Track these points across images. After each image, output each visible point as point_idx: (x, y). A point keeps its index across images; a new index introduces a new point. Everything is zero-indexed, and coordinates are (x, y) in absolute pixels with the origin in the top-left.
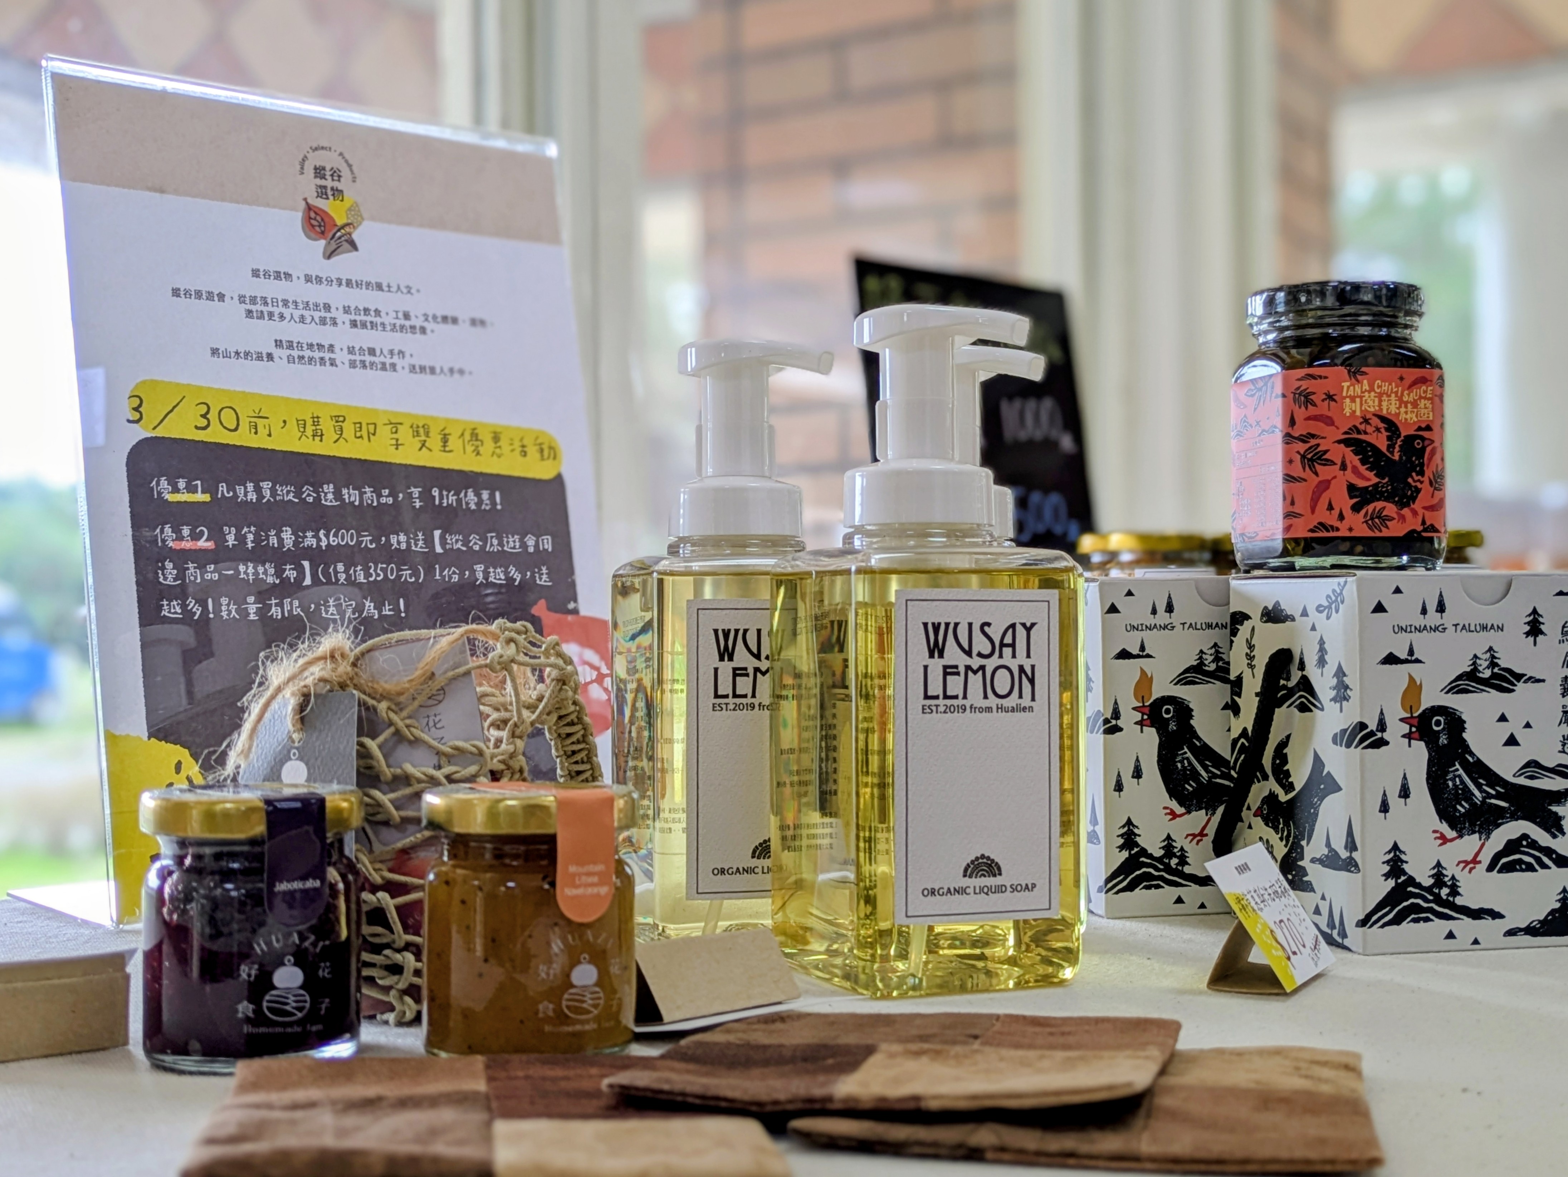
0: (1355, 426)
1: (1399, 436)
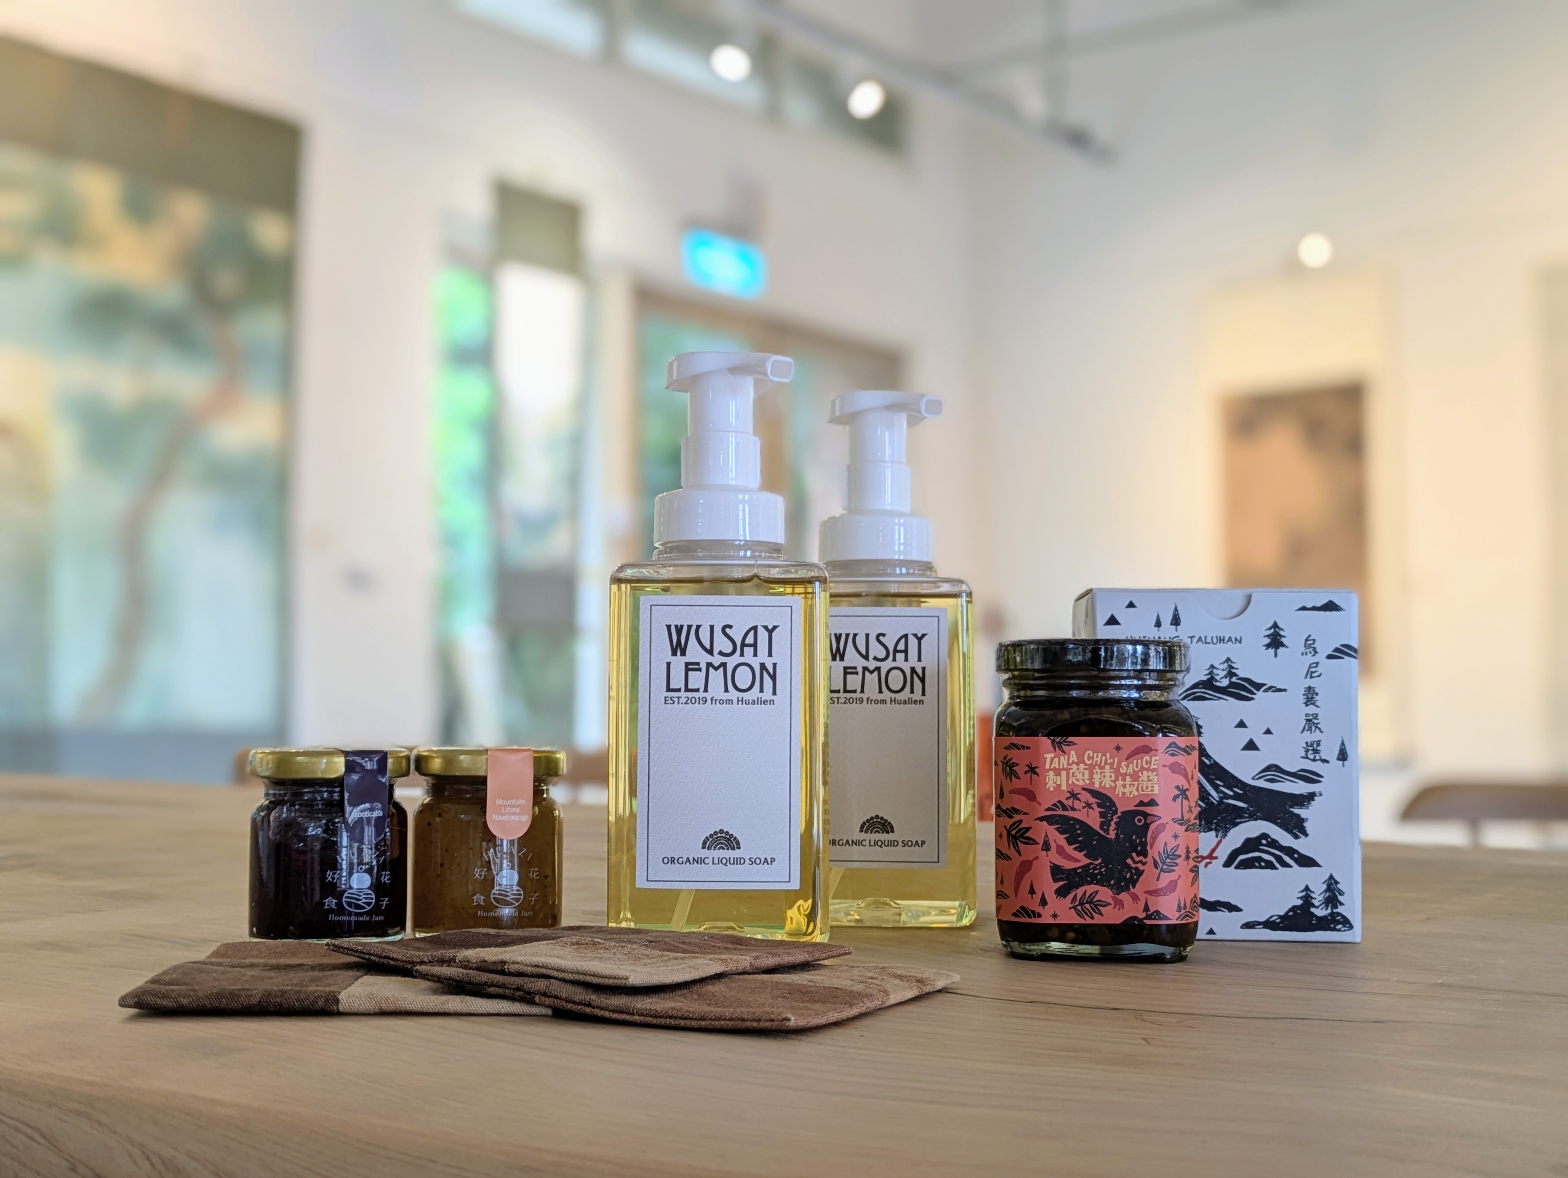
0: (1060, 802)
1: (1116, 812)
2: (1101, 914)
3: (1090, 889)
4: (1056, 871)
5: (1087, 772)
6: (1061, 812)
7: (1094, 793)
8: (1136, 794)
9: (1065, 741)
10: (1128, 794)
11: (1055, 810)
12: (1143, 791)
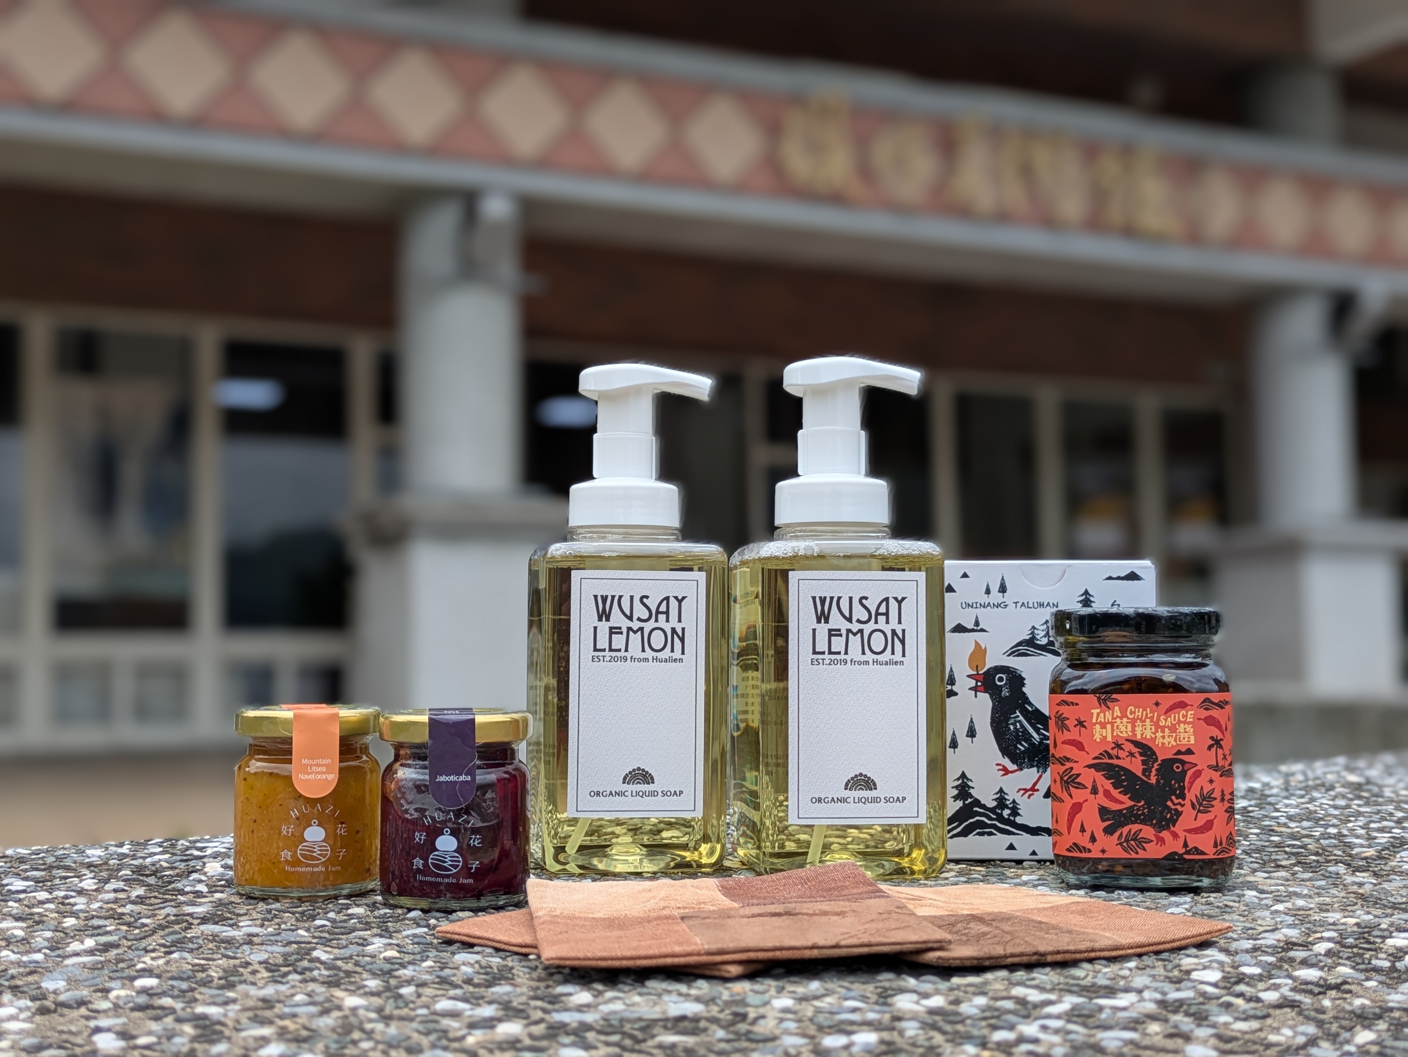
2: (1144, 849)
3: (1135, 827)
4: (1103, 812)
5: (1129, 726)
6: (1107, 761)
7: (1137, 744)
8: (1175, 744)
9: (1109, 698)
10: (1167, 744)
11: (1101, 759)
12: (1180, 741)
